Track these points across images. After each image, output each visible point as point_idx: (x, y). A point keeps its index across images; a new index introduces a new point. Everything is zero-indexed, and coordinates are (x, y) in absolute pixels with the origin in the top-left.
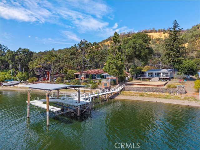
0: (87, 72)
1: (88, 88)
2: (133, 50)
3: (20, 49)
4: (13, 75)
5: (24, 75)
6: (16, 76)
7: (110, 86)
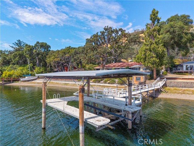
0: (109, 66)
1: (114, 84)
2: (170, 36)
3: (38, 43)
4: (31, 70)
5: (41, 70)
6: (34, 72)
7: (145, 81)
